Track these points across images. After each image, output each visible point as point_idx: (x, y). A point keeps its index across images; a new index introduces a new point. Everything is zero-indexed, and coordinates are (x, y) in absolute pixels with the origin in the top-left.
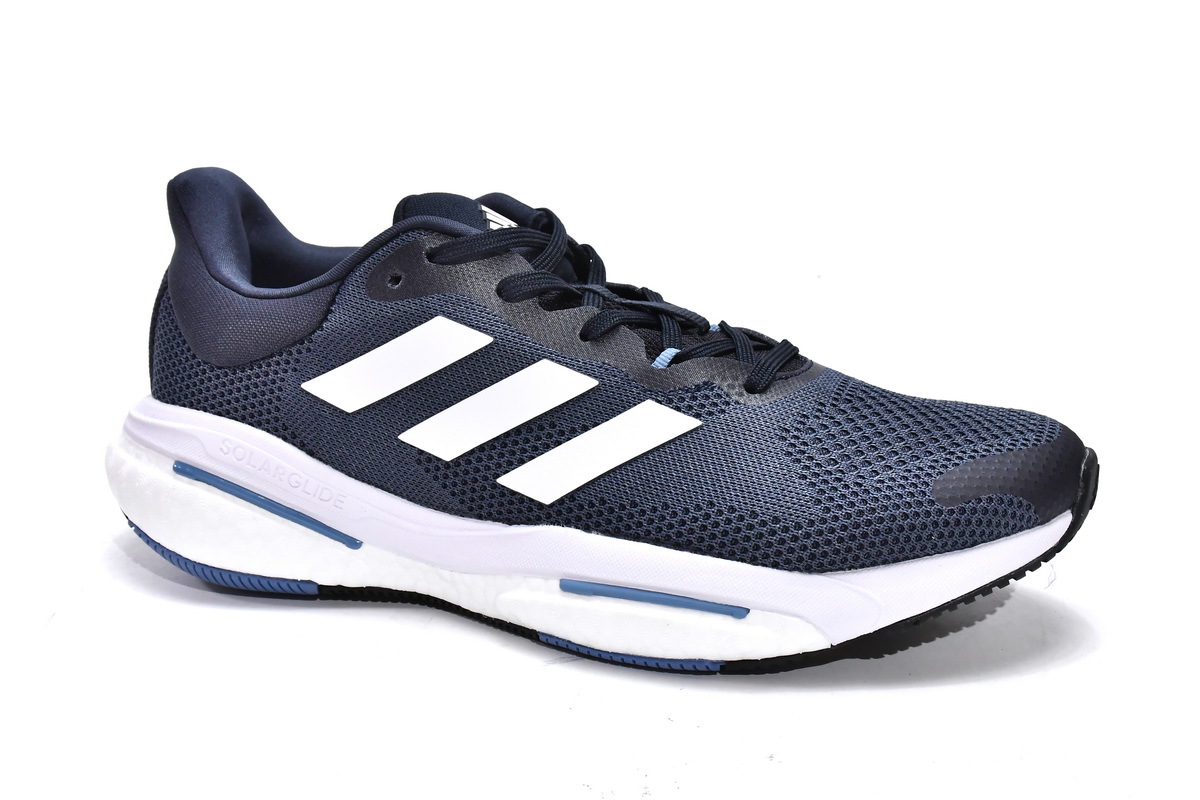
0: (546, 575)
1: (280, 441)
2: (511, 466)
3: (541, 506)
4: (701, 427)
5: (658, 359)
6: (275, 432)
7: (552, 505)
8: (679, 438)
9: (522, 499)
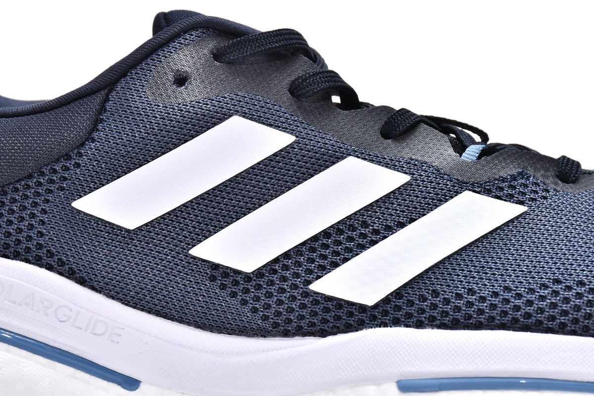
0: (377, 381)
1: (44, 272)
2: (324, 270)
3: (363, 308)
6: (38, 262)
7: (376, 306)
8: (507, 224)
9: (339, 303)
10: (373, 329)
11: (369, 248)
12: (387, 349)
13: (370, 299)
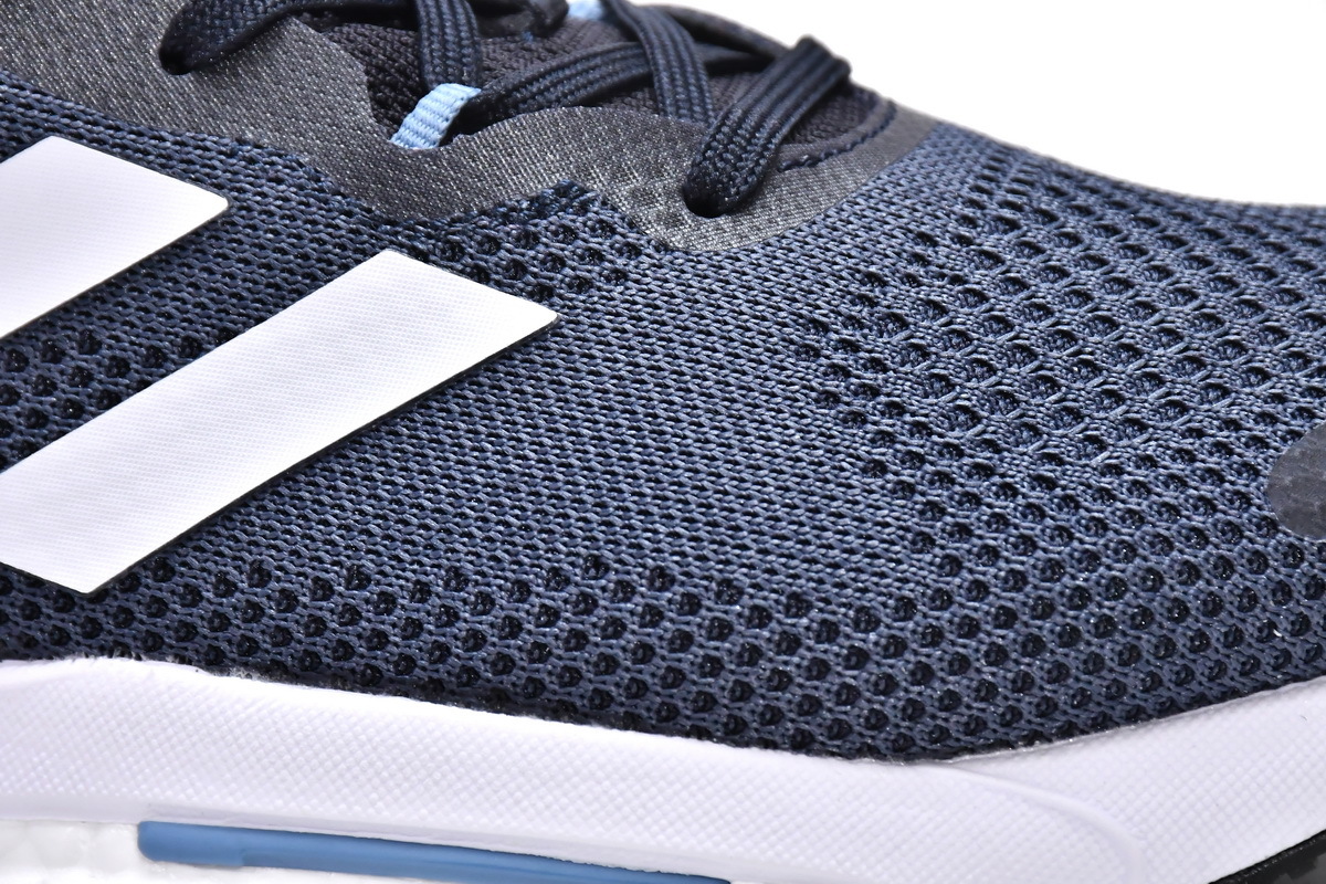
0: (93, 815)
3: (65, 598)
4: (553, 330)
5: (409, 120)
7: (102, 594)
8: (487, 364)
10: (91, 660)
11: (94, 415)
12: (119, 725)
13: (85, 573)
